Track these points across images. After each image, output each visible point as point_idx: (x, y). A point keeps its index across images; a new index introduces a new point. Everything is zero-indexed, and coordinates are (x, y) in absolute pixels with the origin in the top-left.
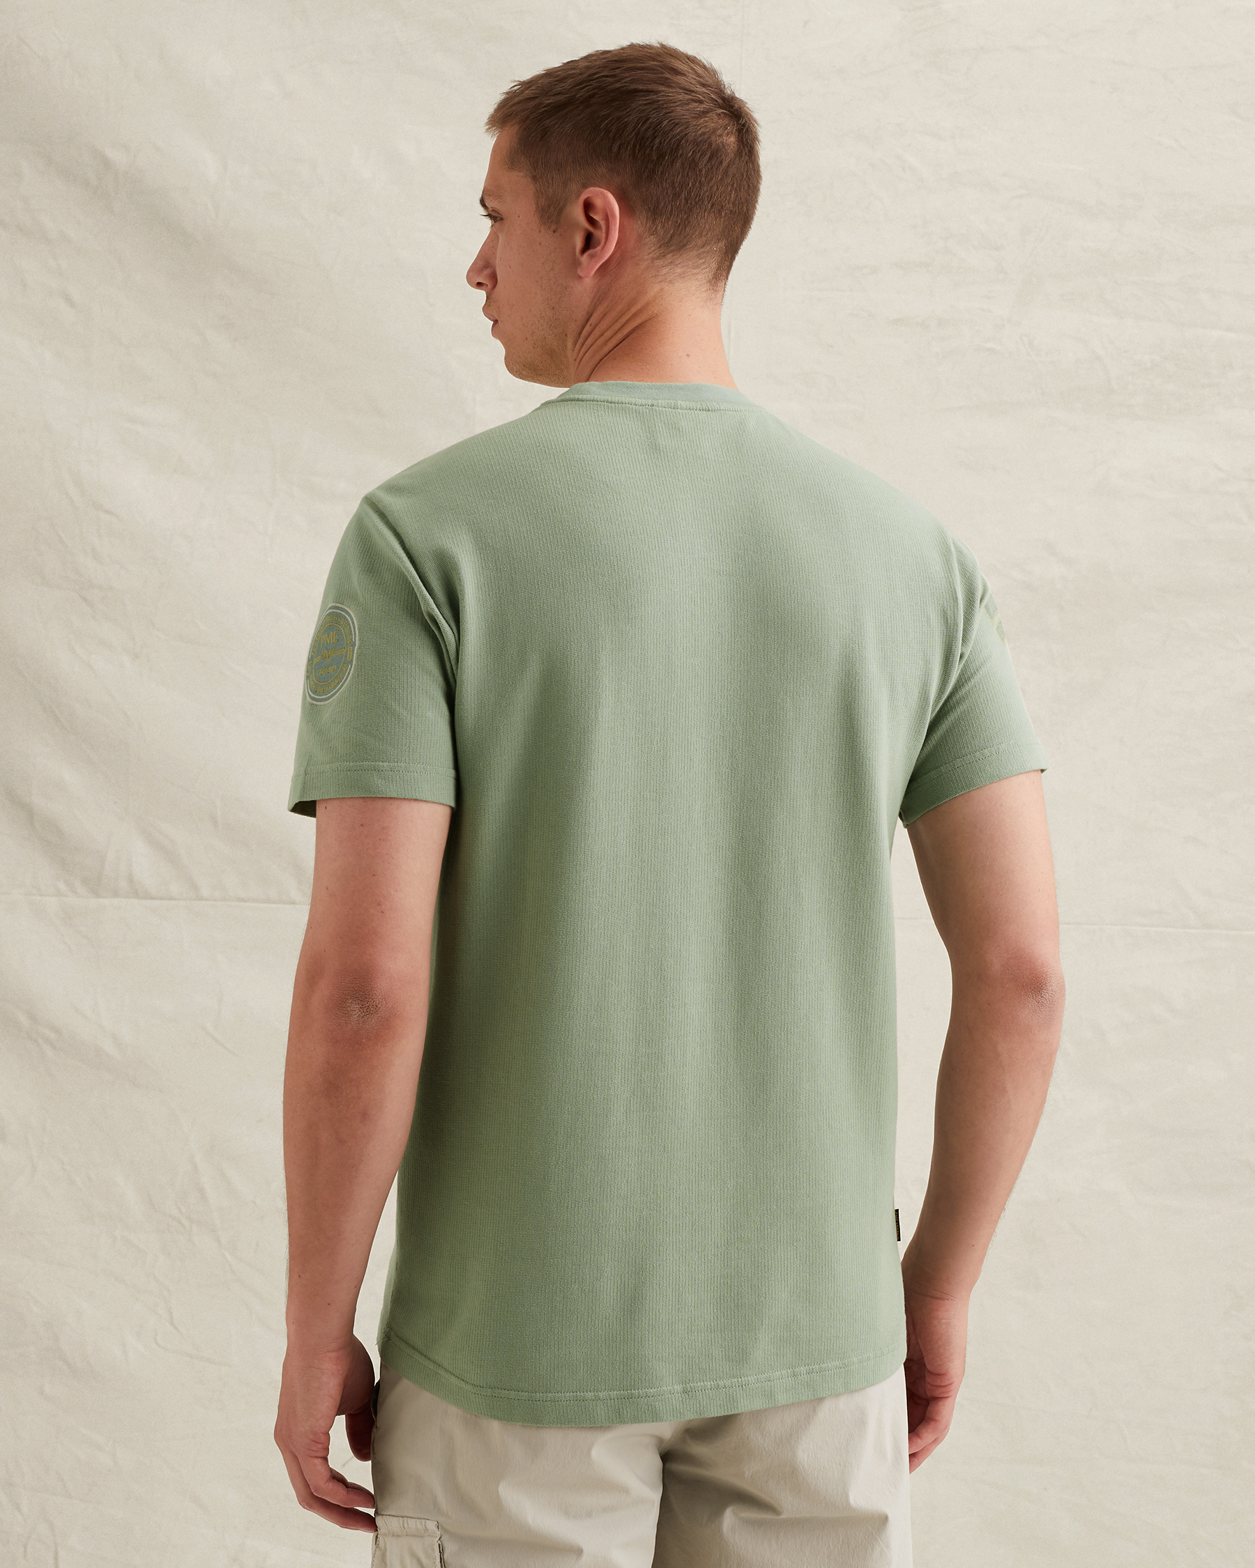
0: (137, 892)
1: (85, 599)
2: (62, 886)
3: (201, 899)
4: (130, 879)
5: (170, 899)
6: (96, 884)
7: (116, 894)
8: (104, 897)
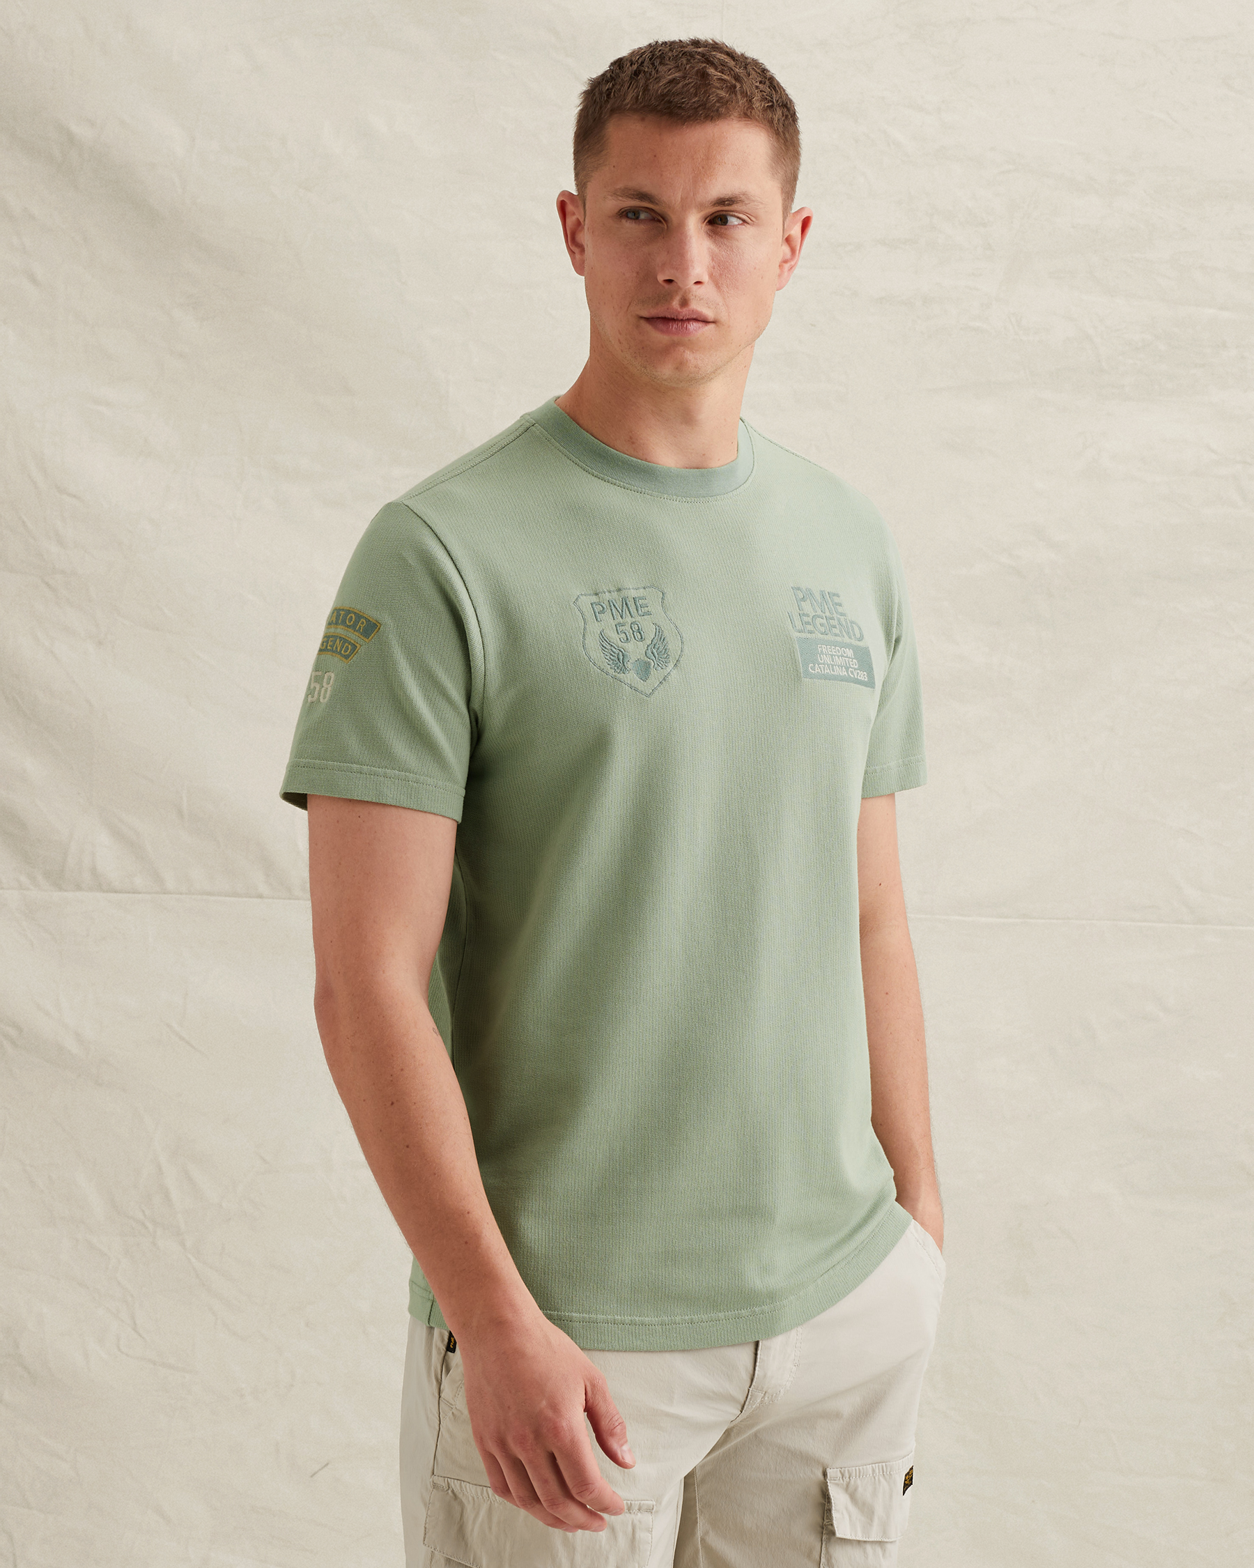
0: (100, 885)
1: (48, 584)
2: (23, 879)
3: (166, 892)
4: (94, 871)
5: (134, 893)
6: (58, 878)
7: (79, 888)
8: (66, 891)
